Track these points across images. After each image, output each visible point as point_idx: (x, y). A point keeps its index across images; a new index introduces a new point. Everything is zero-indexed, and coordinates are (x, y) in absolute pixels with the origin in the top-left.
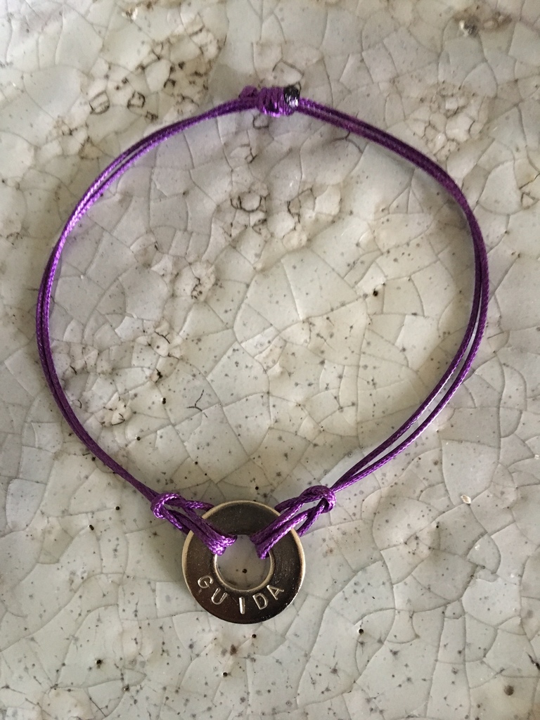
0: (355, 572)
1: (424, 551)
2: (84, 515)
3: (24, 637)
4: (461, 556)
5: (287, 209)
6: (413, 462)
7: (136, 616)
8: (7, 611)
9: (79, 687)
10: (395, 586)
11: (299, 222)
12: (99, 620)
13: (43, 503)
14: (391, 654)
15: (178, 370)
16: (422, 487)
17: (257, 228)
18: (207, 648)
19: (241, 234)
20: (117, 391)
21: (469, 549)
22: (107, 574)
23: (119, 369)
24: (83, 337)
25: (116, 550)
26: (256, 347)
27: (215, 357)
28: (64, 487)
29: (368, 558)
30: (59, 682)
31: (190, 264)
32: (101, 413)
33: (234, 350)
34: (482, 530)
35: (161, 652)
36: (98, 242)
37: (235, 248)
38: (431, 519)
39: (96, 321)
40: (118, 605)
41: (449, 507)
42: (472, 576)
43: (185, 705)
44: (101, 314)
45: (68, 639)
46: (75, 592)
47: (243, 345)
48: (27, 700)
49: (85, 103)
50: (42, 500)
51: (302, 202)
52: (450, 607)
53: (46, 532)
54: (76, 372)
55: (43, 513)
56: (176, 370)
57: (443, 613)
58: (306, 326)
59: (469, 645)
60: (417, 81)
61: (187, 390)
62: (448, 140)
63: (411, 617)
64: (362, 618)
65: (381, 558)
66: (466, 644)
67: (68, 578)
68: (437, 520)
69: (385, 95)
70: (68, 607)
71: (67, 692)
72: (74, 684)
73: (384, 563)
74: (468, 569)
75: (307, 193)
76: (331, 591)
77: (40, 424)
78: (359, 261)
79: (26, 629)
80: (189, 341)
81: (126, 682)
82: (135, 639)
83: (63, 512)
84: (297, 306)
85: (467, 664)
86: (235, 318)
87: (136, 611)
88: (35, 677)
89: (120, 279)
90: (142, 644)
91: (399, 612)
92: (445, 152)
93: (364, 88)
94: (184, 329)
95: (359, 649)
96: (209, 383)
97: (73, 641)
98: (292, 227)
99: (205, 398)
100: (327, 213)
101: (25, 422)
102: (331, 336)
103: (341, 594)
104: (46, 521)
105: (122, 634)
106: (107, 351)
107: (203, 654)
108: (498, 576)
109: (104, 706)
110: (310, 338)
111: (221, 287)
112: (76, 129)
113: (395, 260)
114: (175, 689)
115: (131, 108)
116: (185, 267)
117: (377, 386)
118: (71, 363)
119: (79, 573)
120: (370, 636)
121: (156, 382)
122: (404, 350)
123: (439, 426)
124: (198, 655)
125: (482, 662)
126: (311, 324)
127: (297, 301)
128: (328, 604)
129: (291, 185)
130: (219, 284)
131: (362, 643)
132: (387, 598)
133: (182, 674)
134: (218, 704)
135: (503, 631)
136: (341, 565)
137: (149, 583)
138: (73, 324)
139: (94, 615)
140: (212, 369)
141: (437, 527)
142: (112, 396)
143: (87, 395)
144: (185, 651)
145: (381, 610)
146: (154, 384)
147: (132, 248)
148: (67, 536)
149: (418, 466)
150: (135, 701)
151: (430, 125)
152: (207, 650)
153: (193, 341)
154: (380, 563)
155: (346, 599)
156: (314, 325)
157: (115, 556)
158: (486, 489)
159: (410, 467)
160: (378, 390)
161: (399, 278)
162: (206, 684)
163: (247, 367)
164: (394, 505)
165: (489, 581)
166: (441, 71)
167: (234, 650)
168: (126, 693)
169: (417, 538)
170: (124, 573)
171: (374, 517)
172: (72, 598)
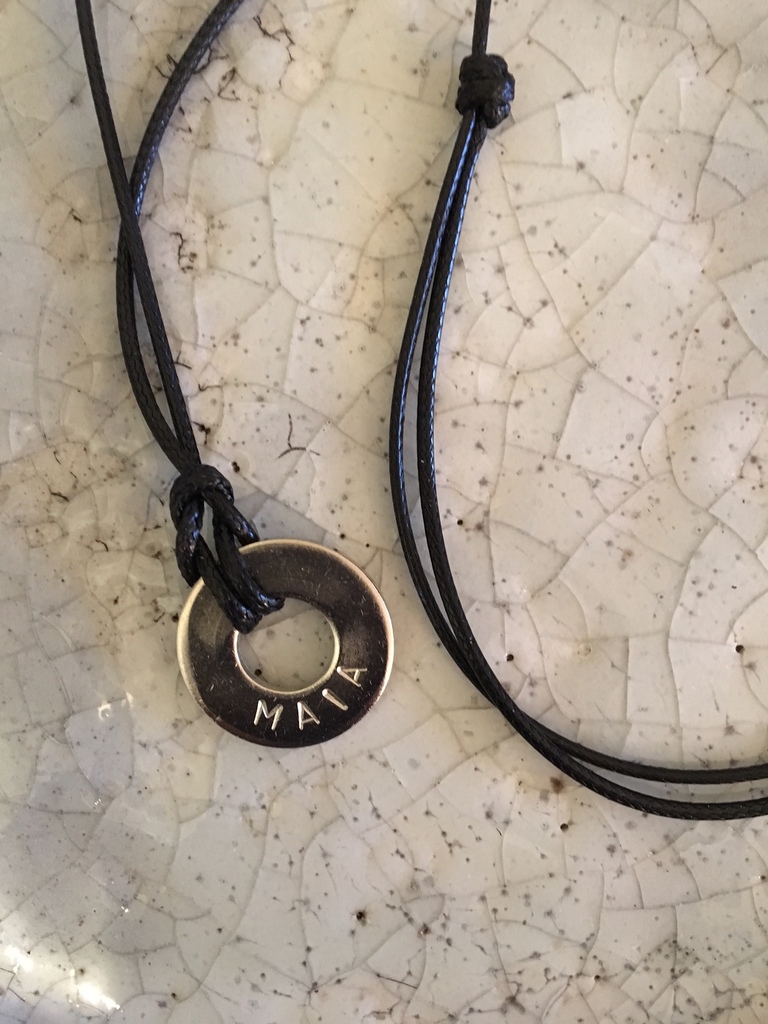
0: (685, 566)
3: (224, 944)
5: (260, 33)
6: (688, 344)
7: (378, 816)
8: (175, 920)
9: (351, 967)
10: (758, 552)
11: (292, 42)
12: (325, 855)
13: (136, 731)
15: (230, 405)
16: (723, 374)
17: (226, 94)
18: (516, 804)
22: (299, 780)
26: (335, 296)
27: (278, 350)
29: (694, 533)
30: (316, 979)
31: (150, 216)
33: (302, 322)
35: (448, 849)
37: (207, 147)
39: (50, 395)
40: (342, 817)
43: (528, 904)
44: (52, 381)
45: (293, 909)
46: (265, 834)
47: (313, 303)
50: (131, 726)
53: (165, 770)
54: (66, 499)
55: (145, 746)
56: (227, 408)
58: (399, 215)
61: (262, 429)
64: (731, 628)
65: (715, 520)
67: (241, 819)
70: (268, 861)
71: (337, 986)
72: (342, 968)
73: (723, 525)
76: (661, 615)
77: (58, 612)
78: (430, 55)
79: (220, 930)
80: (220, 346)
81: (419, 921)
82: (398, 852)
83: (174, 725)
86: (275, 267)
87: (375, 809)
88: (275, 992)
89: (49, 304)
90: (412, 853)
94: (200, 331)
95: (751, 676)
96: (292, 398)
97: (303, 909)
98: (286, 58)
99: (298, 426)
101: (32, 621)
103: (679, 609)
104: (156, 754)
105: (372, 855)
106: (96, 437)
107: (514, 816)
109: (405, 974)
110: (416, 232)
111: (222, 227)
114: (499, 890)
117: (567, 251)
118: (50, 490)
119: (253, 802)
120: (758, 648)
121: (206, 443)
122: (581, 166)
123: (701, 261)
124: (507, 822)
128: (667, 635)
130: (217, 223)
131: (751, 666)
132: (755, 577)
133: (498, 862)
134: (576, 877)
136: (657, 565)
137: (371, 757)
138: (13, 421)
139: (313, 852)
140: (284, 372)
142: (148, 504)
143: (106, 523)
144: (484, 828)
145: (754, 599)
148: (202, 758)
149: (699, 346)
150: (449, 942)
152: (517, 806)
153: (226, 343)
154: (717, 528)
155: (691, 613)
159: (687, 352)
163: (338, 338)
164: (693, 428)
168: (428, 936)
169: (754, 460)
170: (324, 764)
171: (671, 464)
172: (264, 845)
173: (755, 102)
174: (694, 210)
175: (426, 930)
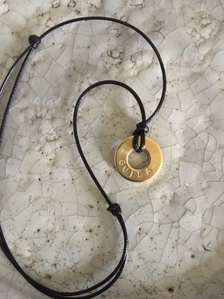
0: (140, 207)
1: (167, 202)
2: (37, 174)
3: (10, 218)
4: (182, 205)
5: (130, 59)
6: (168, 168)
7: (54, 214)
8: (4, 208)
9: (30, 238)
10: (155, 214)
11: (135, 65)
12: (40, 215)
13: (21, 168)
14: (150, 239)
15: (79, 122)
16: (170, 178)
17: (117, 66)
19: (110, 67)
20: (54, 127)
21: (185, 203)
22: (44, 198)
23: (55, 118)
24: (41, 104)
25: (48, 189)
26: (111, 115)
27: (94, 118)
28: (30, 163)
29: (146, 202)
30: (22, 236)
31: (88, 78)
32: (46, 135)
33: (102, 116)
34: (191, 197)
35: (62, 229)
36: (50, 64)
37: (107, 73)
38: (172, 190)
39: (47, 97)
40: (47, 210)
41: (179, 187)
42: (185, 213)
43: (70, 249)
44: (49, 95)
45: (27, 221)
46: (31, 203)
47: (106, 114)
48: (9, 241)
49: (50, 3)
50: (20, 167)
51: (137, 56)
52: (175, 224)
53: (21, 179)
54: (37, 118)
55: (20, 172)
57: (172, 225)
58: (133, 109)
59: (180, 238)
60: (192, 10)
61: (82, 130)
62: (201, 37)
63: (159, 226)
64: (141, 224)
65: (151, 203)
66: (179, 238)
67: (29, 198)
68: (174, 191)
69: (178, 14)
70: (28, 209)
71: (25, 240)
72: (28, 237)
73: (152, 205)
74: (183, 211)
75: (139, 53)
76: (130, 213)
77: (21, 137)
78: (158, 84)
79: (11, 215)
80: (84, 110)
81: (48, 239)
82: (53, 223)
83: (29, 172)
84: (130, 101)
85: (178, 245)
86: (104, 103)
87: (54, 213)
88: (13, 234)
89: (58, 81)
90: (56, 225)
91: (155, 224)
92: (199, 42)
93: (169, 10)
94: (83, 105)
95: (138, 235)
96: (91, 128)
97: (29, 222)
98: (132, 66)
99: (89, 134)
100: (147, 62)
101: (16, 135)
103: (134, 214)
104: (21, 175)
105: (48, 221)
106: (51, 110)
107: (79, 231)
108: (195, 214)
109: (39, 247)
110: (134, 114)
112: (45, 13)
113: (172, 86)
114: (67, 243)
115: (69, 7)
116: (85, 79)
117: (158, 137)
118: (36, 114)
119: (33, 196)
120: (143, 231)
121: (70, 125)
122: (171, 123)
123: (180, 155)
124: (77, 232)
125: (184, 245)
127: (130, 99)
128: (128, 218)
129: (133, 48)
130: (99, 88)
131: (140, 233)
132: (151, 218)
133: (70, 238)
134: (82, 250)
135: (194, 234)
136: (135, 204)
137: (60, 203)
138: (37, 98)
139: (38, 213)
140: (92, 123)
141: (174, 193)
142: (51, 129)
143: (41, 127)
144: (72, 230)
145: (148, 222)
146: (68, 126)
147: (64, 68)
148: (30, 182)
149: (169, 170)
150: (51, 246)
151: (195, 30)
152: (80, 230)
153: (86, 110)
154: (150, 205)
155: (135, 216)
156: (136, 109)
157: (48, 191)
158: (195, 181)
159: (166, 170)
160: (158, 138)
161: (173, 94)
162: (79, 242)
163: (107, 123)
164: (158, 184)
165: (191, 216)
166: (202, 6)
167: (90, 231)
168: (48, 242)
169: (165, 197)
170: (51, 198)
171: (150, 187)
172: (30, 205)
173: (210, 133)
174: (185, 145)
175: (48, 241)
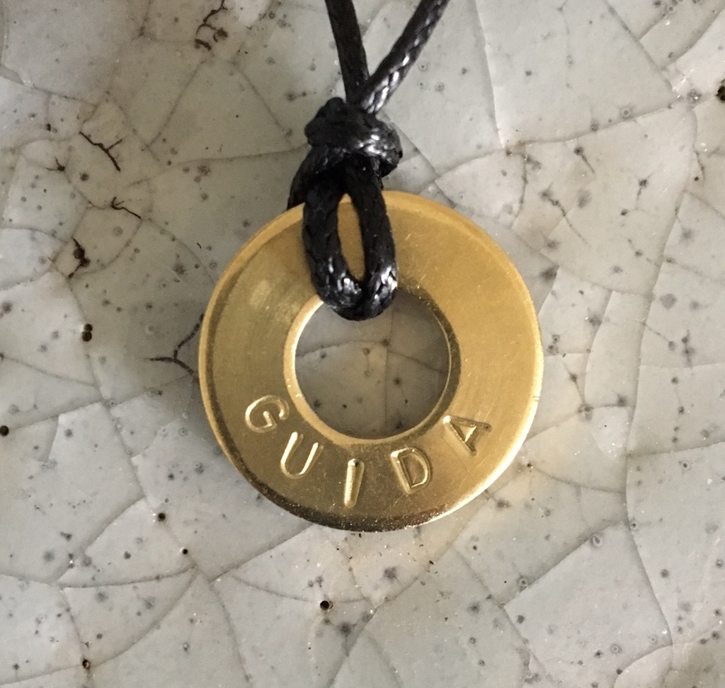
84: (497, 105)
102: (583, 202)
121: (71, 276)
126: (529, 160)
127: (497, 91)
160: (696, 369)
